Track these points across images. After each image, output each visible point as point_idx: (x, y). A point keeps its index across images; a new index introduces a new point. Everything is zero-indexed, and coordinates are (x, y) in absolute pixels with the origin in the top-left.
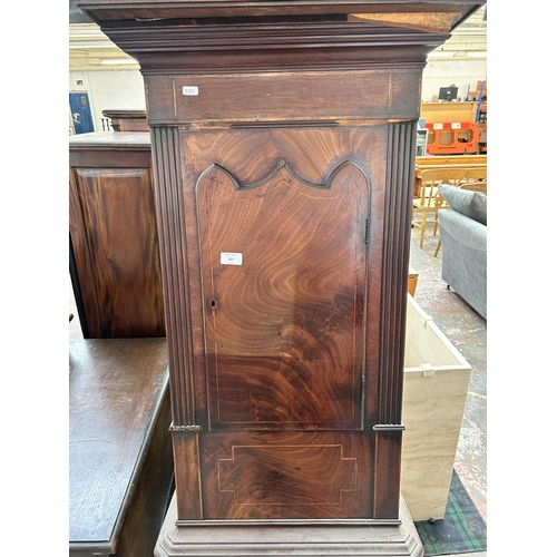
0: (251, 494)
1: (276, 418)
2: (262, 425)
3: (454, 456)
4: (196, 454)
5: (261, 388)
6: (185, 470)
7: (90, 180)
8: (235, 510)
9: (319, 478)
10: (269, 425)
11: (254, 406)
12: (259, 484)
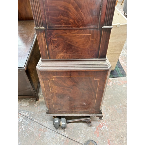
0: (62, 51)
1: (70, 24)
2: (65, 27)
3: (120, 53)
4: (44, 38)
5: (64, 11)
6: (41, 43)
8: (58, 56)
9: (83, 46)
10: (67, 26)
11: (62, 19)
12: (65, 48)
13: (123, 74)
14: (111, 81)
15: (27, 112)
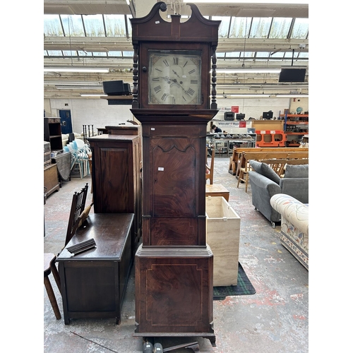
0: (164, 237)
3: (238, 255)
4: (149, 224)
7: (105, 152)
8: (159, 242)
10: (169, 215)
11: (166, 210)
12: (166, 234)
13: (250, 291)
14: (231, 300)
15: (101, 339)
